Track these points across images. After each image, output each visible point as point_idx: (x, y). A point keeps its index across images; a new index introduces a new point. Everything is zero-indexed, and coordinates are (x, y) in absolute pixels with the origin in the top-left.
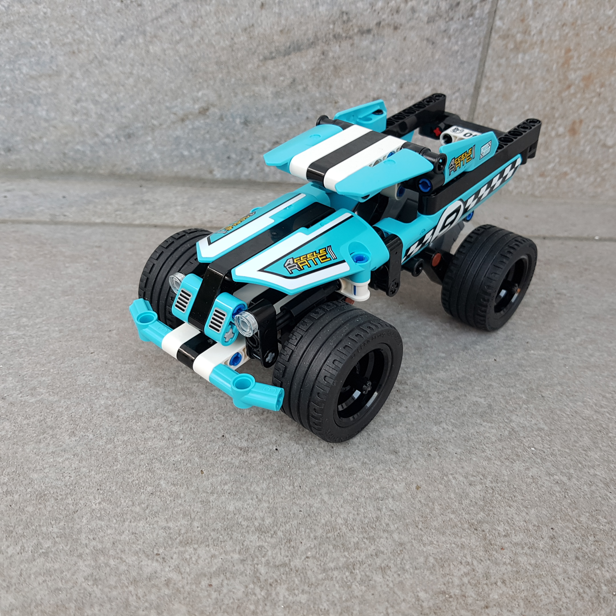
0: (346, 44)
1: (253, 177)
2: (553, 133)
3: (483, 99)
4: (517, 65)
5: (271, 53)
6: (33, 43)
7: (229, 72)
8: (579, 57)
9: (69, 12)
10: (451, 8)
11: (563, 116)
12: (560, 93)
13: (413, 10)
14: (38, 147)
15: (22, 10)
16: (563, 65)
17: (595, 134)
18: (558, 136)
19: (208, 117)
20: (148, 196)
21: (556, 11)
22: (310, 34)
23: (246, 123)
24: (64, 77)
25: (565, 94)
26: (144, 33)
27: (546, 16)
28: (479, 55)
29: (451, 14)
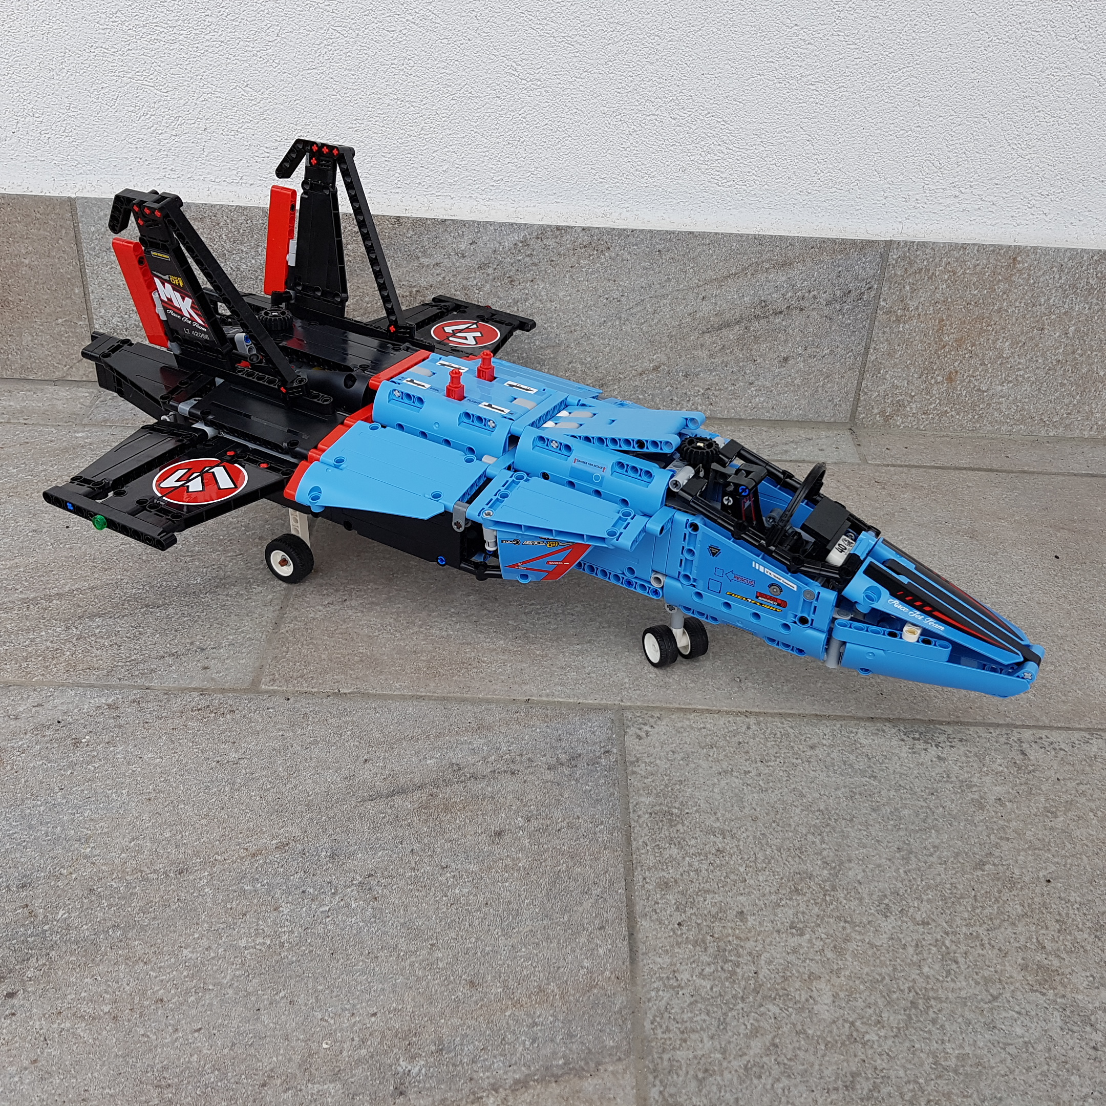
0: (763, 322)
2: (933, 381)
3: (872, 357)
4: (899, 332)
5: (708, 329)
6: (546, 326)
7: (676, 342)
9: (571, 306)
11: (941, 368)
12: (936, 351)
13: (815, 297)
17: (970, 382)
18: (937, 383)
19: (659, 372)
21: (929, 294)
22: (737, 315)
23: (686, 376)
24: (563, 347)
25: (941, 352)
27: (921, 297)
28: (867, 326)
29: (844, 299)
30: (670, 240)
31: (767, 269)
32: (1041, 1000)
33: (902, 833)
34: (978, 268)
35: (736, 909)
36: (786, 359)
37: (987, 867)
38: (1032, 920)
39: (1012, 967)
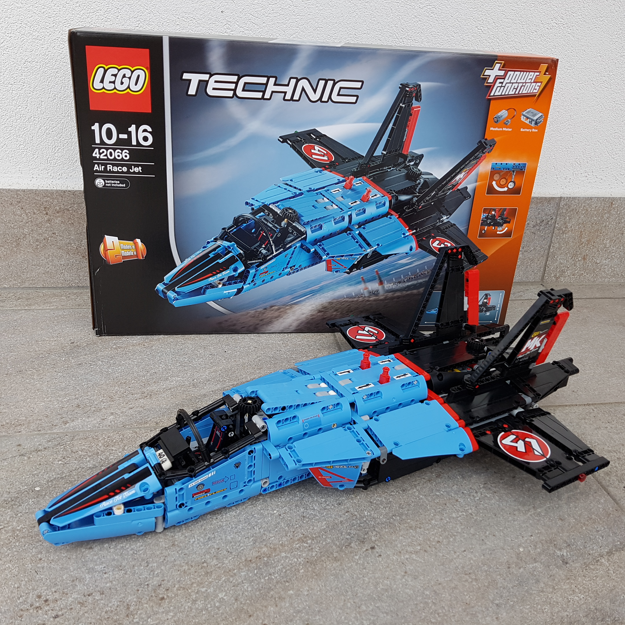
34: (597, 208)
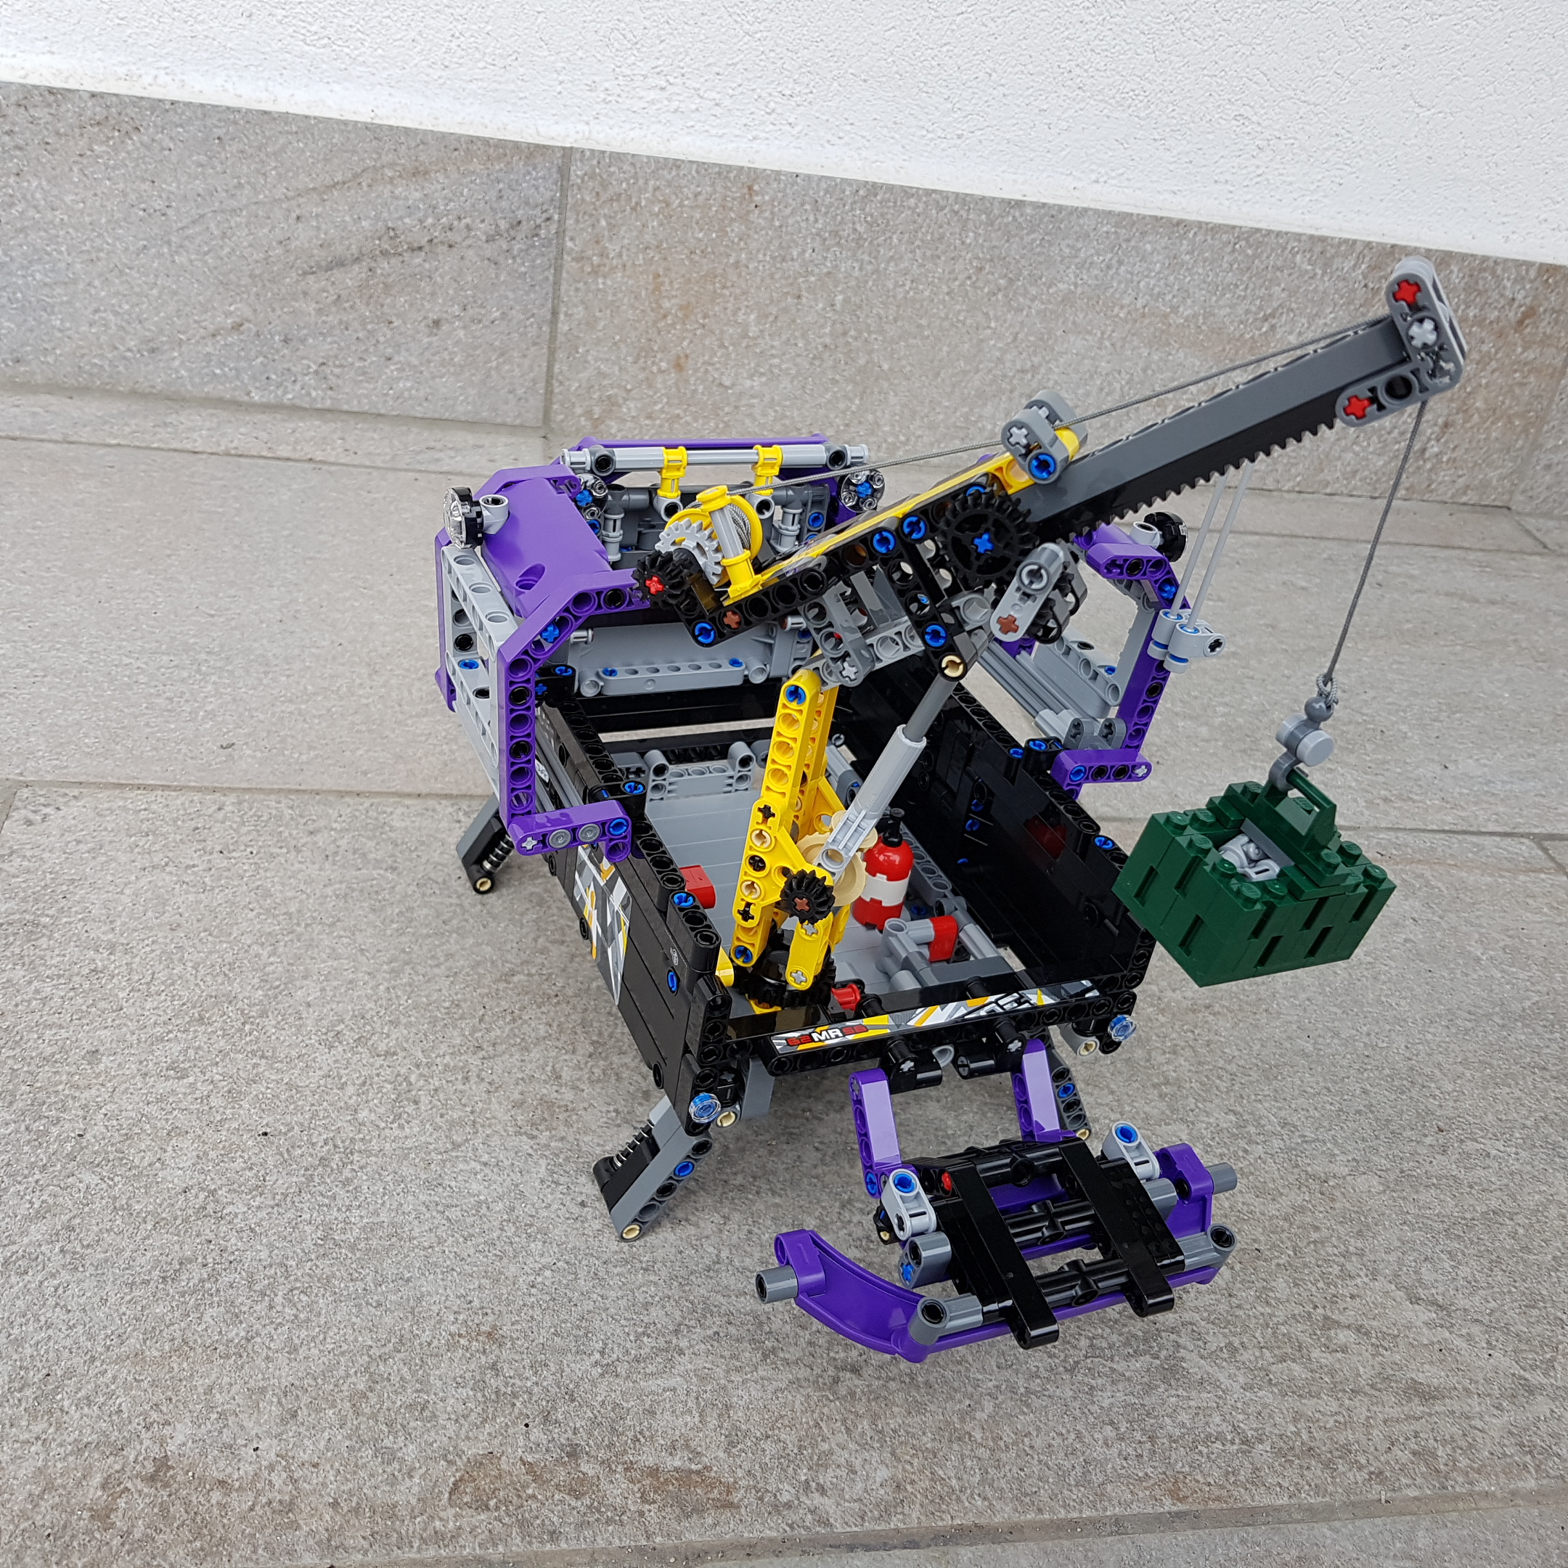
0: (393, 261)
1: (297, 402)
2: (655, 369)
3: (563, 327)
4: (599, 290)
5: (311, 267)
6: (48, 249)
7: (264, 286)
8: (671, 283)
9: (87, 219)
10: (512, 227)
11: (664, 350)
12: (655, 323)
13: (468, 227)
14: (50, 359)
15: (37, 216)
16: (653, 292)
17: (706, 371)
18: (661, 371)
19: (242, 333)
20: (172, 418)
21: (634, 233)
22: (354, 249)
23: (286, 341)
24: (81, 286)
25: (661, 324)
26: (169, 243)
27: (623, 237)
28: (551, 278)
29: (512, 233)
30: (235, 123)
31: (392, 179)
32: (526, 1144)
33: (404, 939)
35: (88, 1047)
36: (437, 323)
37: (515, 979)
38: (557, 1043)
39: (500, 1104)
